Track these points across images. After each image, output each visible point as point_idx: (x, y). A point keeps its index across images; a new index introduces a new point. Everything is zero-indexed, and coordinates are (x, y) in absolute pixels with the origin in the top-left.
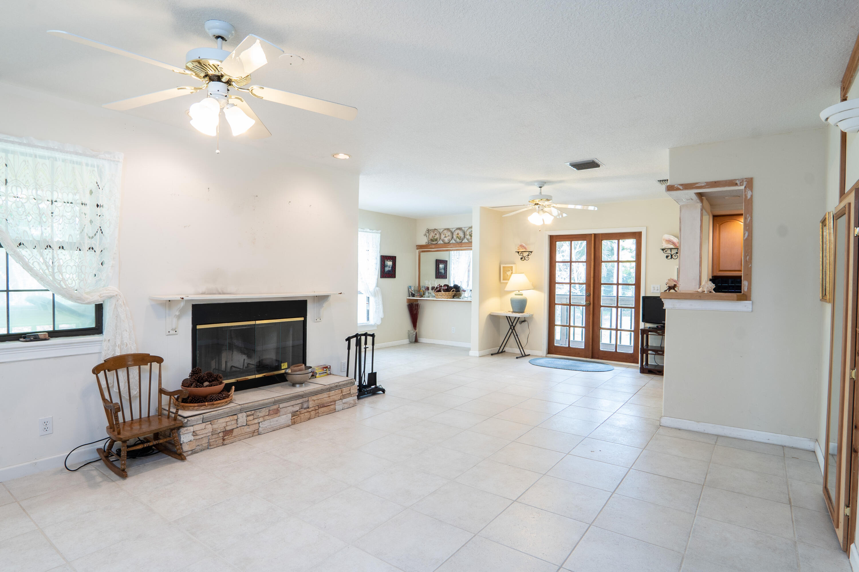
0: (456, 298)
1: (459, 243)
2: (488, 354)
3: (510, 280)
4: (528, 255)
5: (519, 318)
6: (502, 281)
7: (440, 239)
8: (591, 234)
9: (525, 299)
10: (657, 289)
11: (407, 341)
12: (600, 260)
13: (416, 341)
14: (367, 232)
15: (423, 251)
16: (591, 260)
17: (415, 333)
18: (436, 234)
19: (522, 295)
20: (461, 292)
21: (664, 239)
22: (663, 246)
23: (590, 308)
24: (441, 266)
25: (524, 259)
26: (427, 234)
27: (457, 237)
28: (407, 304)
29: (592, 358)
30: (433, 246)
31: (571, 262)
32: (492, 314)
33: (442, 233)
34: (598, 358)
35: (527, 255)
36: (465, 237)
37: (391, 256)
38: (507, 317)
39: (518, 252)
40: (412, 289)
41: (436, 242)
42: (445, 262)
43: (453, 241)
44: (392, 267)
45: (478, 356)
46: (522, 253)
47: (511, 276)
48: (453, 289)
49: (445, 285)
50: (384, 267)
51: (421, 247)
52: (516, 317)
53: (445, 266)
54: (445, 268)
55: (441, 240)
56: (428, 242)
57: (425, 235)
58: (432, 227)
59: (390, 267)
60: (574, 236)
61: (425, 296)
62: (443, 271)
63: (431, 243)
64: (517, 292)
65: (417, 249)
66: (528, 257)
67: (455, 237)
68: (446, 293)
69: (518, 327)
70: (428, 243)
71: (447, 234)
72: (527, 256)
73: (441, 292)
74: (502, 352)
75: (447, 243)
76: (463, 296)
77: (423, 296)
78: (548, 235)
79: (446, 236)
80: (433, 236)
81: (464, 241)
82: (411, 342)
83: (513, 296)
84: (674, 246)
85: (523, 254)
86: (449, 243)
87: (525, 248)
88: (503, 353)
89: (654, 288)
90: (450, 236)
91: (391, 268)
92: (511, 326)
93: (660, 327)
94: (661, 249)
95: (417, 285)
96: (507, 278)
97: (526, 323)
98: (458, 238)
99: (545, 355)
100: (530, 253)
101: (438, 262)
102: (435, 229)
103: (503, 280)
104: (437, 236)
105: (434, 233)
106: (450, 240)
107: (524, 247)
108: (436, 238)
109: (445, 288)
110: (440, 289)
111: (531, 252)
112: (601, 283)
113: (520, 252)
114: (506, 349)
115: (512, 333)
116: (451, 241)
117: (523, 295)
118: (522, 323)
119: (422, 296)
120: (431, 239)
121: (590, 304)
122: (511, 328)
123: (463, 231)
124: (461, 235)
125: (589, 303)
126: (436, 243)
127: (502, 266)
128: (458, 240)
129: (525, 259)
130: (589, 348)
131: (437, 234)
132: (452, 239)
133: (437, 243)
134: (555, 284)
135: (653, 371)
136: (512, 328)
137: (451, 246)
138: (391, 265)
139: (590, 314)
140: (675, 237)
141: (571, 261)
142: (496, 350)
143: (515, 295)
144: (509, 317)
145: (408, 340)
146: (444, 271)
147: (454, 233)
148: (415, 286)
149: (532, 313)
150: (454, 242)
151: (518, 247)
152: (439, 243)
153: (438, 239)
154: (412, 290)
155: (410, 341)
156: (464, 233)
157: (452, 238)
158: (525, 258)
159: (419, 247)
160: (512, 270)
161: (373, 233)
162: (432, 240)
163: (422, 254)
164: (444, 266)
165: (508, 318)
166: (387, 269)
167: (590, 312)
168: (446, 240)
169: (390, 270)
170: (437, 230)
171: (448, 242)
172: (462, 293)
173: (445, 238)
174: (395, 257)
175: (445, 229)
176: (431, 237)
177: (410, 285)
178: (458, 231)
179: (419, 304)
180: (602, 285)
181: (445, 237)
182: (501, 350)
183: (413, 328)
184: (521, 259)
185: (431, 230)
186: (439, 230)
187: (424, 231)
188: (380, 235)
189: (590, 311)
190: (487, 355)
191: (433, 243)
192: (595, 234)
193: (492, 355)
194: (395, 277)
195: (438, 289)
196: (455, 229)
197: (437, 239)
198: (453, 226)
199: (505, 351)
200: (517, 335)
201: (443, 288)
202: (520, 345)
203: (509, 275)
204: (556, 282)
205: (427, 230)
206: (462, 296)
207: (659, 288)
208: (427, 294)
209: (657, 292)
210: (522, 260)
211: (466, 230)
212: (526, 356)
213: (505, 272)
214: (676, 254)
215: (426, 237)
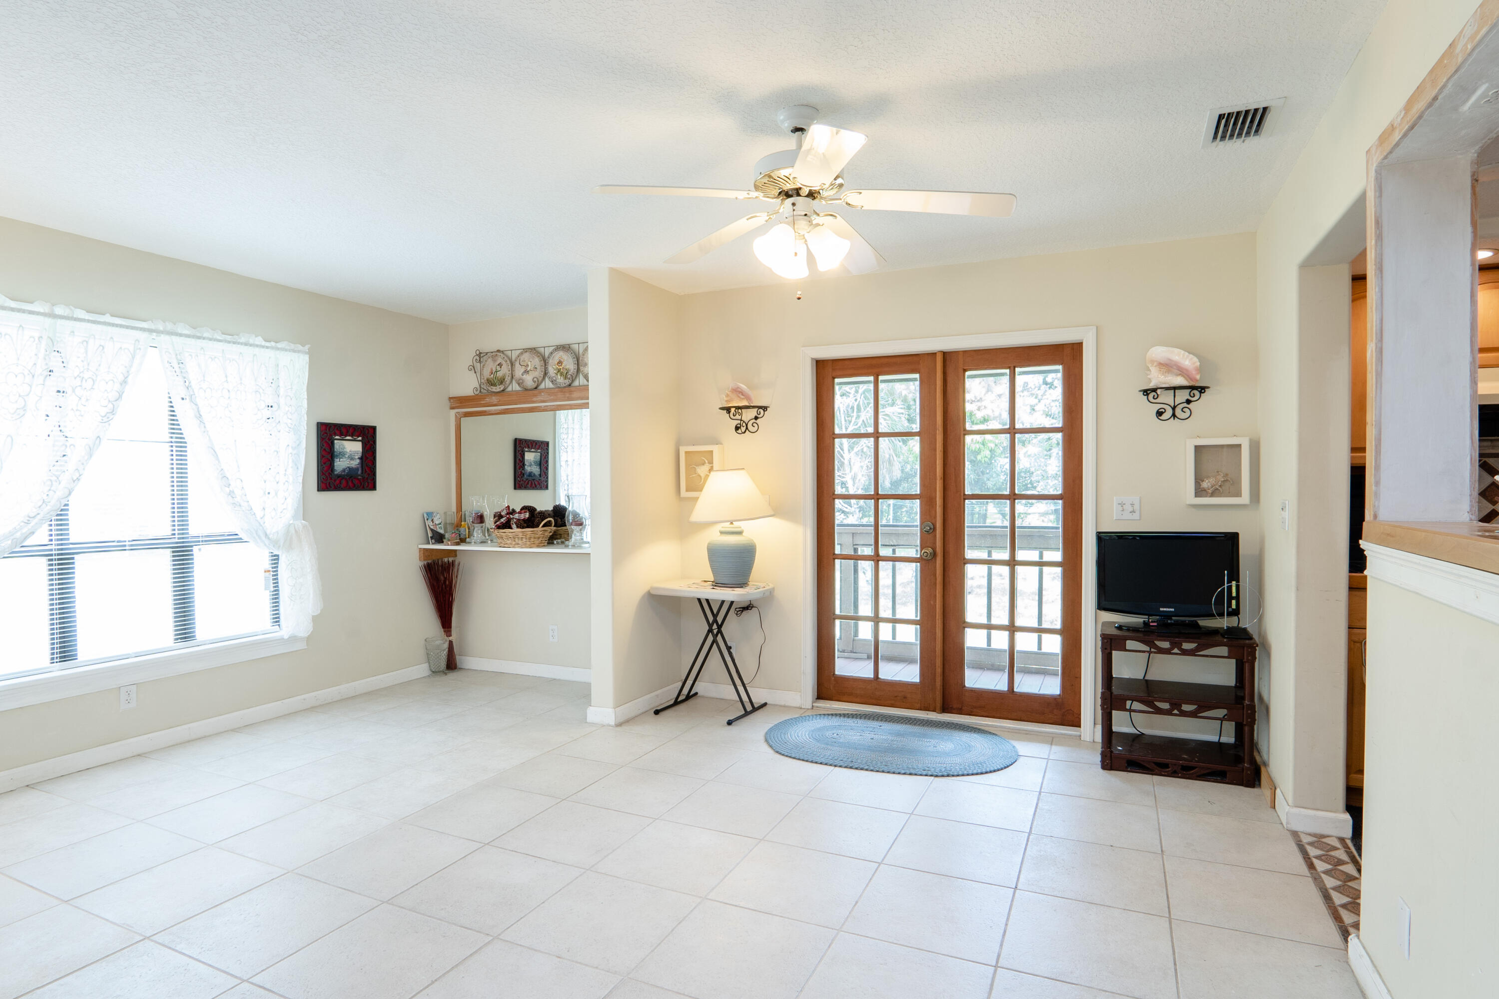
0: (558, 543)
1: (565, 387)
2: (644, 710)
3: (704, 490)
4: (756, 418)
5: (732, 603)
6: (684, 493)
7: (512, 377)
8: (933, 355)
9: (750, 546)
10: (1131, 509)
11: (422, 670)
12: (962, 429)
13: (451, 665)
14: (251, 345)
15: (467, 415)
16: (935, 429)
17: (446, 645)
18: (500, 365)
19: (740, 533)
20: (568, 527)
21: (1152, 362)
22: (1150, 381)
23: (935, 567)
24: (530, 457)
25: (743, 429)
26: (478, 365)
27: (559, 371)
28: (421, 564)
29: (945, 709)
30: (494, 398)
31: (878, 435)
32: (653, 592)
33: (516, 360)
34: (960, 712)
35: (753, 417)
36: (578, 370)
37: (356, 426)
38: (699, 600)
39: (728, 410)
40: (435, 519)
41: (502, 387)
42: (542, 447)
43: (547, 384)
44: (361, 459)
45: (613, 723)
46: (740, 411)
47: (707, 476)
48: (547, 518)
49: (525, 508)
50: (328, 456)
51: (461, 403)
52: (723, 602)
53: (541, 456)
54: (543, 463)
55: (516, 380)
56: (480, 387)
57: (473, 368)
58: (489, 346)
59: (352, 459)
60: (886, 360)
61: (473, 539)
62: (536, 470)
63: (488, 390)
64: (727, 526)
65: (452, 408)
66: (754, 424)
67: (552, 371)
68: (524, 530)
69: (732, 628)
70: (480, 391)
71: (529, 363)
72: (754, 421)
73: (512, 529)
74: (689, 697)
75: (531, 390)
76: (575, 538)
77: (468, 540)
78: (812, 359)
79: (528, 369)
80: (494, 370)
81: (576, 383)
82: (435, 672)
83: (714, 536)
84: (1187, 380)
85: (741, 414)
86: (536, 388)
87: (748, 398)
88: (691, 702)
89: (1122, 504)
90: (538, 367)
91: (358, 461)
92: (710, 626)
93: (1155, 624)
94: (1140, 391)
95: (454, 509)
96: (696, 486)
97: (751, 615)
98: (561, 374)
99: (808, 704)
100: (762, 411)
101: (520, 446)
102: (498, 351)
103: (687, 491)
104: (505, 371)
105: (495, 361)
106: (540, 379)
107: (742, 395)
108: (500, 374)
109: (522, 516)
110: (509, 520)
111: (765, 408)
112: (964, 494)
113: (733, 410)
114: (699, 688)
115: (715, 644)
116: (542, 382)
117: (744, 534)
118: (742, 611)
119: (462, 541)
120: (488, 380)
121: (934, 554)
122: (710, 631)
123: (575, 354)
124: (569, 364)
125: (931, 554)
126: (502, 389)
127: (683, 450)
128: (560, 380)
129: (747, 428)
130: (935, 682)
131: (504, 363)
132: (544, 378)
133: (503, 391)
134: (834, 499)
135: (1142, 763)
136: (715, 631)
137: (543, 396)
138: (357, 452)
139: (935, 584)
140: (1190, 353)
141: (878, 432)
142: (670, 692)
143: (722, 533)
144: (707, 600)
145: (426, 666)
146: (540, 468)
147: (551, 361)
148: (445, 513)
149: (771, 586)
150: (551, 385)
151: (727, 396)
152: (510, 389)
153: (508, 379)
154: (437, 523)
155: (431, 670)
156: (578, 361)
157: (546, 374)
158: (747, 425)
159: (458, 402)
160: (711, 462)
161: (278, 349)
162: (490, 383)
163: (465, 421)
164: (539, 458)
165: (703, 604)
166: (340, 465)
167: (936, 579)
168: (529, 380)
169: (353, 466)
170: (503, 352)
171: (535, 386)
172: (572, 531)
173: (525, 376)
174: (374, 429)
175: (525, 350)
176: (486, 374)
177: (430, 510)
178: (561, 354)
179: (456, 563)
180: (967, 501)
181: (526, 372)
182: (685, 691)
183: (442, 630)
184: (737, 428)
185: (487, 353)
186: (509, 353)
187: (468, 357)
188: (307, 357)
189: (935, 575)
190: (643, 713)
191: (494, 389)
192: (945, 354)
193: (657, 712)
194: (373, 487)
195: (502, 520)
196: (551, 349)
197: (504, 380)
198: (546, 339)
199: (696, 694)
200: (729, 648)
201: (516, 516)
202: (736, 677)
203: (703, 475)
204: (836, 493)
205: (478, 353)
206: (571, 537)
207: (1137, 507)
208: (477, 534)
209: (1130, 516)
210: (739, 431)
211: (581, 352)
212: (755, 709)
213: (691, 468)
214: (1185, 405)
215: (475, 372)
